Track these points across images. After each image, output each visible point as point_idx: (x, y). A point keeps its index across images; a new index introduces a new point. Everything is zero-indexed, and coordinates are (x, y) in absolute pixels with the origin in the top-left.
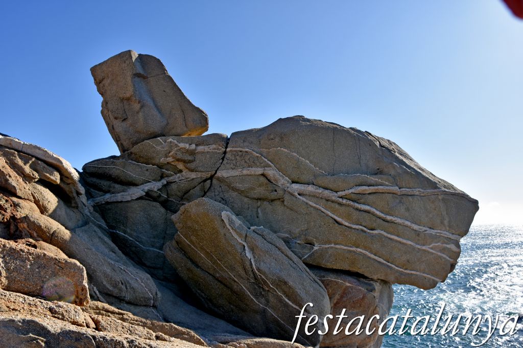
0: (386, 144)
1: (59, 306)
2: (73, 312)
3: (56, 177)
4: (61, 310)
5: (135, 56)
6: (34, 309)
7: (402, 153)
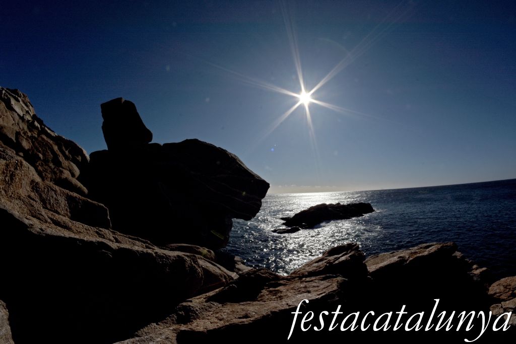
0: (234, 156)
1: (101, 231)
2: (108, 234)
3: (80, 158)
4: (102, 233)
5: (123, 100)
6: (89, 232)
7: (239, 161)
